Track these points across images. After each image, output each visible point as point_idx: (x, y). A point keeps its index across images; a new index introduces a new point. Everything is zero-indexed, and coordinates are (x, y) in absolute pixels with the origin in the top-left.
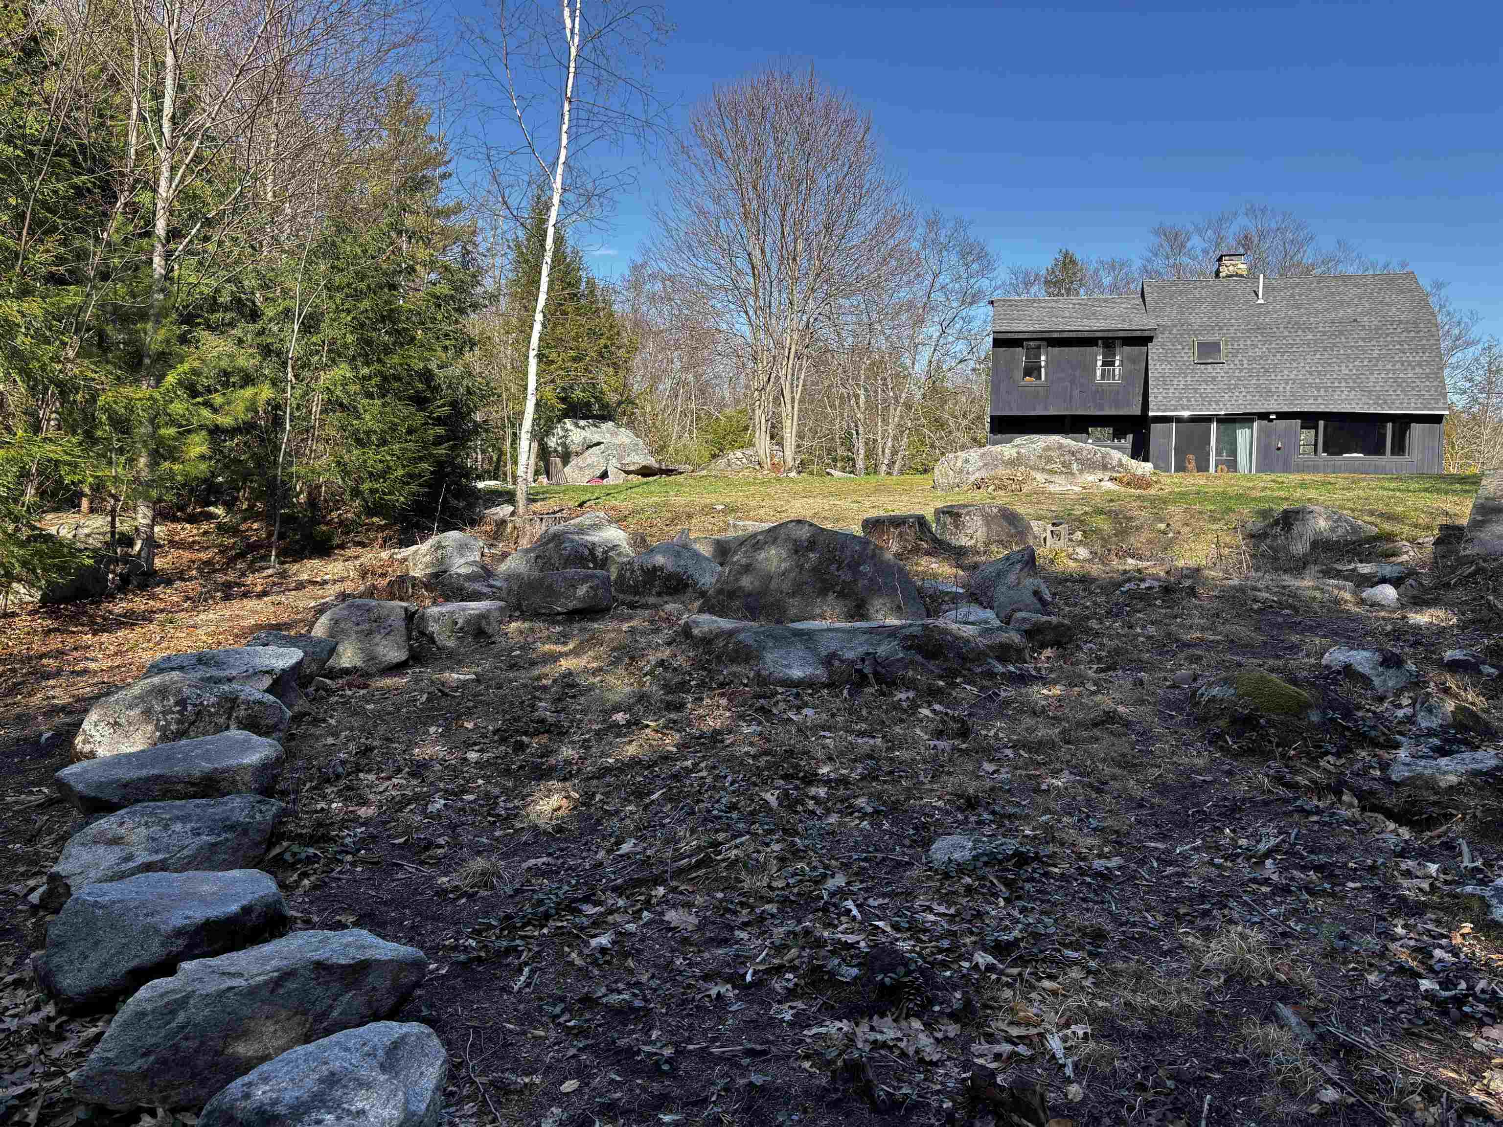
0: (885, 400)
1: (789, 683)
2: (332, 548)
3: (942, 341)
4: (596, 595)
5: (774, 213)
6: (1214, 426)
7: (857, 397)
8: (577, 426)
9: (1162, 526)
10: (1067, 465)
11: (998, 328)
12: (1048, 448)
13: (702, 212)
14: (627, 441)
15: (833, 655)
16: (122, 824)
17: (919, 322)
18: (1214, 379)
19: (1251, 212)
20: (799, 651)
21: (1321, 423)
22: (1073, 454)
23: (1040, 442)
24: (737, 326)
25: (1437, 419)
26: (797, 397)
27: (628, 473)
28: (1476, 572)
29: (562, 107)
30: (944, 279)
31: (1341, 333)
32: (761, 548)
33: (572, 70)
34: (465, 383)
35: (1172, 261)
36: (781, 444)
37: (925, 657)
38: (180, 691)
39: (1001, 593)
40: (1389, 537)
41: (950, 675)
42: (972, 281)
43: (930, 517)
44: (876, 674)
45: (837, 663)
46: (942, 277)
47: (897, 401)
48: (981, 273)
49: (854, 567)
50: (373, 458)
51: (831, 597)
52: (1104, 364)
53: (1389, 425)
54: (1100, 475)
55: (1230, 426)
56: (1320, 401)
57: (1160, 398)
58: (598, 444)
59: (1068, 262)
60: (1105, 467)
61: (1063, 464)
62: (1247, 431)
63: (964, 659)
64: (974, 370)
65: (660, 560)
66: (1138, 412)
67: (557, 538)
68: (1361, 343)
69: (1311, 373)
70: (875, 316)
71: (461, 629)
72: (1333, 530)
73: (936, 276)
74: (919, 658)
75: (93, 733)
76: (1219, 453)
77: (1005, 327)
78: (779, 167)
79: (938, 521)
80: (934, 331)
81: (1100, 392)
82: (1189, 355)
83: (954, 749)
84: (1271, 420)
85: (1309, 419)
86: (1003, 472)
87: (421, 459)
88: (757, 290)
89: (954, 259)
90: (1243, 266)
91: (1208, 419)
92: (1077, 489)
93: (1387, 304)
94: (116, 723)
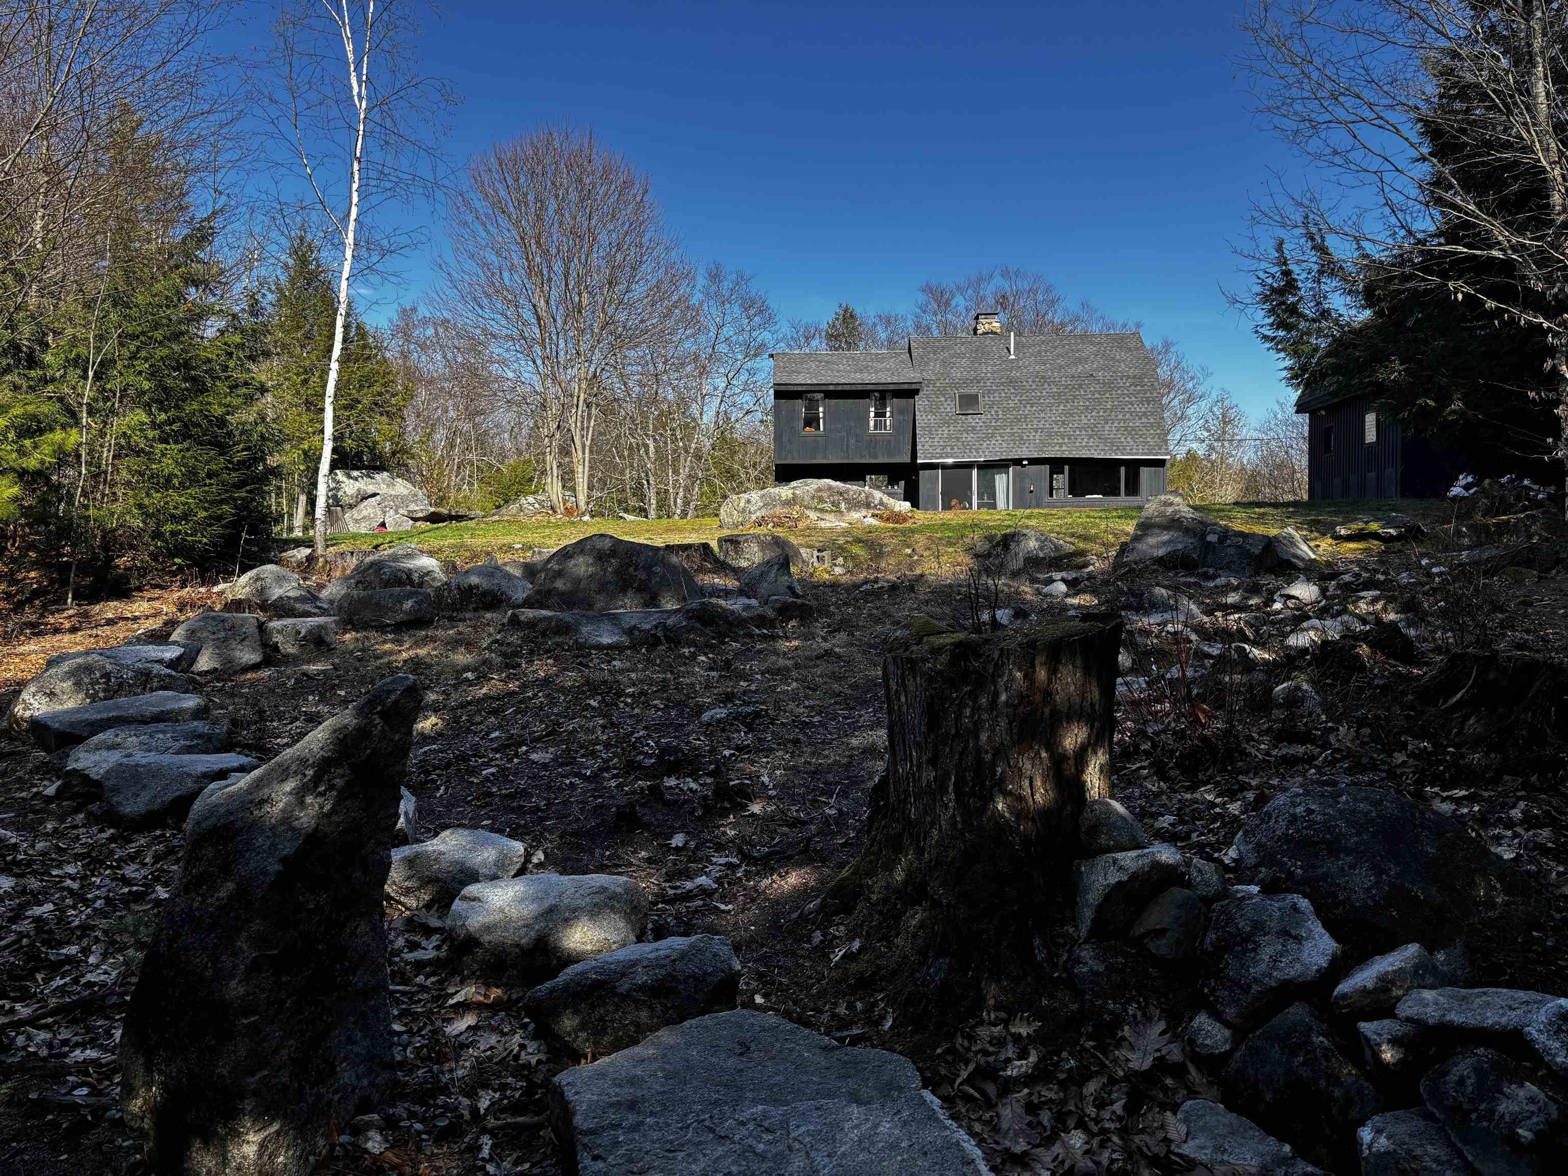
0: (675, 451)
1: (599, 647)
2: (131, 590)
3: (728, 393)
4: (420, 610)
5: (558, 267)
6: (975, 472)
7: (646, 446)
8: (349, 477)
9: (909, 551)
10: (836, 504)
11: (778, 381)
12: (819, 490)
13: (486, 265)
14: (406, 492)
15: (634, 627)
16: (117, 735)
17: (703, 371)
18: (974, 428)
19: (1005, 274)
20: (607, 626)
21: (1067, 468)
22: (841, 494)
23: (813, 484)
24: (526, 375)
25: (1161, 463)
26: (588, 443)
27: (415, 520)
28: (1128, 572)
29: (352, 166)
30: (727, 331)
31: (1080, 386)
32: (571, 557)
33: (361, 133)
34: (259, 428)
35: (939, 317)
36: (574, 489)
37: (702, 625)
38: (104, 667)
39: (763, 588)
40: (1082, 553)
41: (721, 636)
42: (754, 334)
43: (714, 544)
44: (666, 636)
45: (637, 633)
46: (725, 329)
47: (687, 452)
48: (762, 326)
49: (648, 568)
50: (176, 499)
51: (630, 593)
52: (877, 415)
53: (1123, 470)
54: (864, 512)
55: (990, 471)
56: (1064, 448)
57: (927, 447)
58: (374, 495)
59: (848, 317)
60: (868, 506)
61: (833, 504)
62: (1004, 476)
63: (730, 624)
64: (762, 421)
65: (474, 580)
66: (907, 459)
67: (377, 566)
68: (1097, 396)
69: (1056, 422)
70: (660, 366)
71: (304, 637)
72: (1041, 548)
73: (719, 327)
74: (698, 625)
75: (32, 701)
76: (980, 496)
77: (784, 380)
78: (561, 223)
79: (720, 547)
80: (721, 383)
81: (873, 441)
82: (950, 407)
83: (720, 676)
84: (1024, 466)
85: (1056, 465)
86: (779, 510)
87: (222, 502)
88: (543, 340)
89: (737, 310)
90: (998, 325)
91: (969, 466)
92: (844, 525)
93: (1118, 361)
94: (52, 693)
